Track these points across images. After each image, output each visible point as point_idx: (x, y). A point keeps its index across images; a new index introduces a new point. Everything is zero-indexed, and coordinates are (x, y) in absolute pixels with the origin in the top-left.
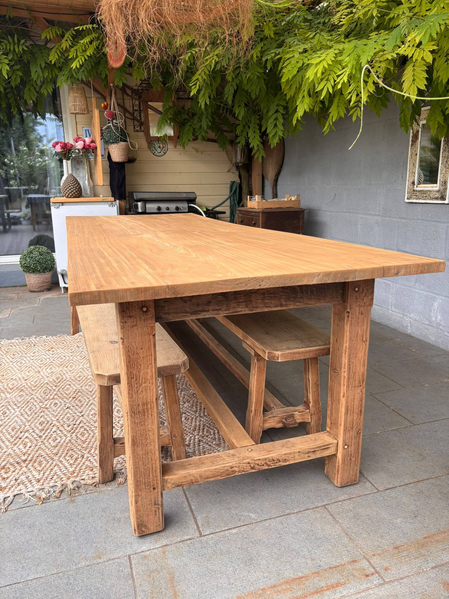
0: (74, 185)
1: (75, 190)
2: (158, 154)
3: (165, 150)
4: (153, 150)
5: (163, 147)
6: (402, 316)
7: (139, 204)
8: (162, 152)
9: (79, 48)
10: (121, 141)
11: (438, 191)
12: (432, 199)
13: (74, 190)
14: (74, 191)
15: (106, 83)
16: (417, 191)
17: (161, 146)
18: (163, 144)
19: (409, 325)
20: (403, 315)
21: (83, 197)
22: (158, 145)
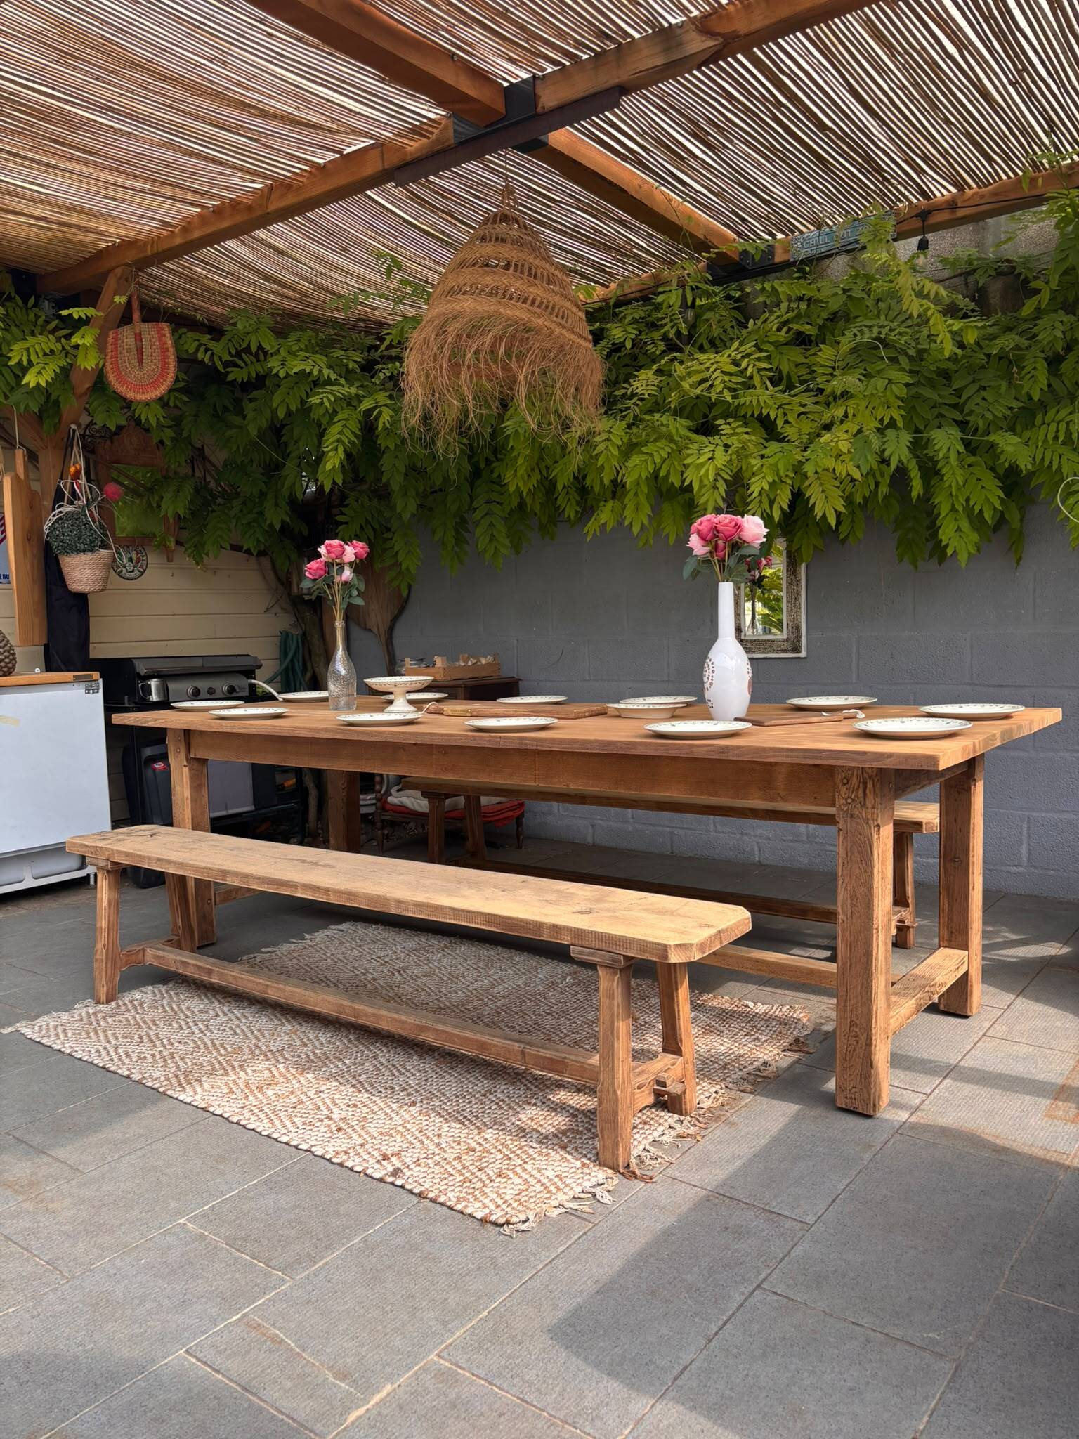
0: (6, 645)
1: (8, 657)
2: (128, 575)
3: (141, 567)
4: (118, 567)
5: (138, 561)
6: (738, 836)
7: (154, 683)
8: (136, 571)
9: (33, 346)
10: (100, 547)
11: (787, 640)
12: (777, 652)
13: (6, 657)
14: (7, 660)
15: (57, 420)
16: (747, 641)
17: (134, 558)
18: (137, 554)
19: (756, 849)
20: (742, 834)
21: (18, 674)
22: (128, 555)
